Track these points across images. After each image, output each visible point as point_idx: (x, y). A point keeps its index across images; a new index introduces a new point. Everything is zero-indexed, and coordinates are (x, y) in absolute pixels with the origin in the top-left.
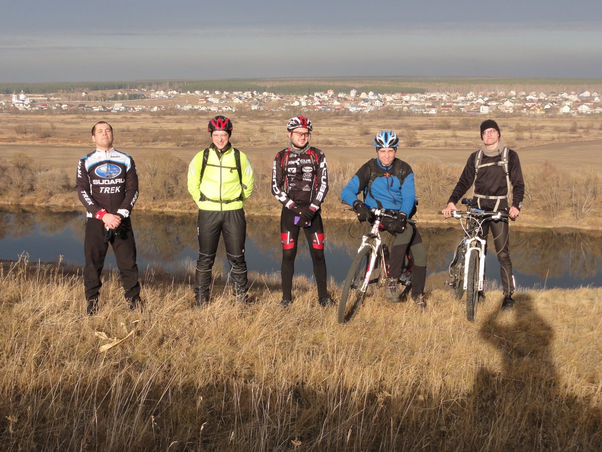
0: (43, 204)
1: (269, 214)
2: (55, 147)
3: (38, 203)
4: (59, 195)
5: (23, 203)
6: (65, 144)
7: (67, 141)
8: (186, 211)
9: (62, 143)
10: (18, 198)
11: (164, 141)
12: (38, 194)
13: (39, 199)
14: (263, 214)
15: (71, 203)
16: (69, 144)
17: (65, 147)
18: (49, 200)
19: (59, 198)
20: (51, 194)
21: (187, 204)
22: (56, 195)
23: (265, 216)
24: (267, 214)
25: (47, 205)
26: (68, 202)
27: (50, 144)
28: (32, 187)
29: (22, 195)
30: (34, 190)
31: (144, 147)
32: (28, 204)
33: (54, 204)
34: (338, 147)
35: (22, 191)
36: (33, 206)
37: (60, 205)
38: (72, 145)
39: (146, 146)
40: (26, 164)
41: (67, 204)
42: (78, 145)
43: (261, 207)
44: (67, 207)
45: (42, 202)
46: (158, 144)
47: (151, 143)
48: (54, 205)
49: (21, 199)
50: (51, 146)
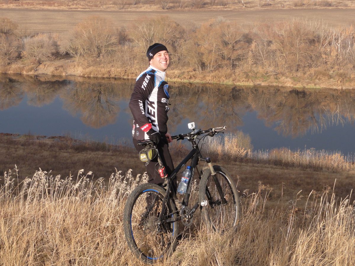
0: (31, 73)
1: (277, 84)
2: (31, 10)
3: (26, 72)
4: (48, 63)
5: (11, 72)
6: (42, 7)
7: (43, 4)
8: (185, 81)
9: (39, 7)
10: (5, 66)
11: (147, 4)
12: (25, 62)
13: (27, 68)
14: (271, 84)
15: (61, 72)
16: (46, 7)
17: (43, 10)
18: (37, 69)
19: (48, 66)
20: (40, 62)
21: (186, 73)
22: (45, 63)
23: (272, 86)
24: (275, 84)
25: (36, 73)
26: (58, 71)
27: (26, 7)
28: (20, 54)
29: (9, 64)
30: (21, 58)
31: (127, 10)
32: (15, 72)
33: (44, 72)
34: (339, 9)
35: (9, 59)
36: (21, 74)
37: (50, 73)
38: (50, 8)
39: (129, 10)
40: (10, 29)
41: (57, 73)
42: (56, 8)
43: (268, 76)
44: (57, 76)
45: (31, 70)
46: (141, 7)
47: (133, 6)
48: (43, 74)
49: (8, 67)
50: (27, 10)
